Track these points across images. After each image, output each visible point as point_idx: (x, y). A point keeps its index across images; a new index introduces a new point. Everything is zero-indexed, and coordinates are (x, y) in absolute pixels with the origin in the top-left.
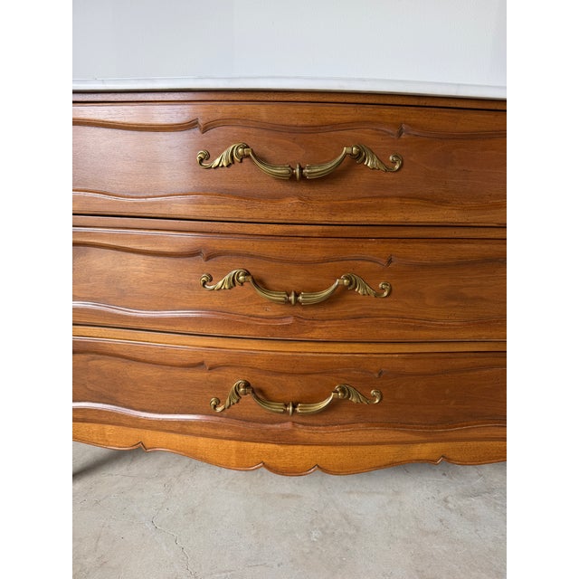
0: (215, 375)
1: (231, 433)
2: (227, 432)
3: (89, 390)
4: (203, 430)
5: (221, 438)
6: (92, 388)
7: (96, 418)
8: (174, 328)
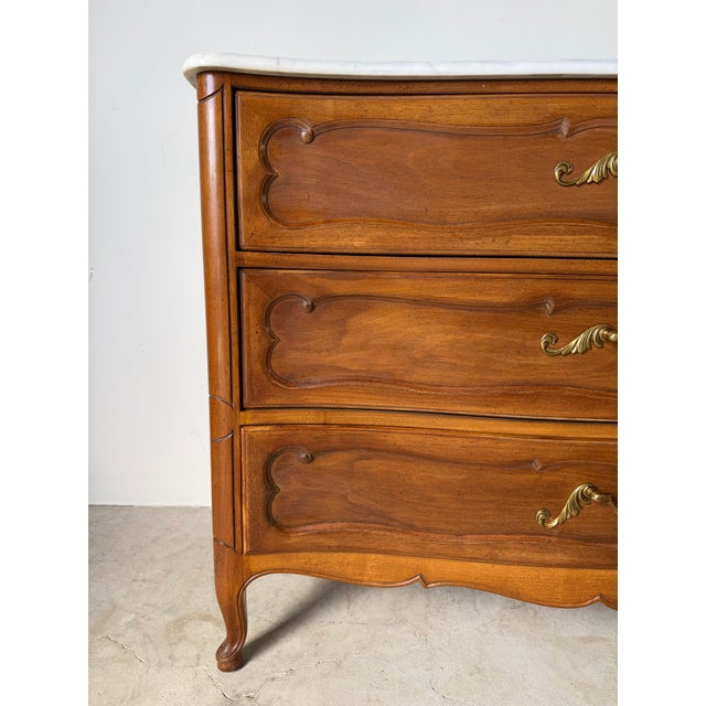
0: (549, 477)
1: (566, 558)
2: (560, 557)
3: (351, 503)
4: (524, 555)
5: (550, 565)
6: (354, 501)
7: (358, 544)
8: (493, 410)
